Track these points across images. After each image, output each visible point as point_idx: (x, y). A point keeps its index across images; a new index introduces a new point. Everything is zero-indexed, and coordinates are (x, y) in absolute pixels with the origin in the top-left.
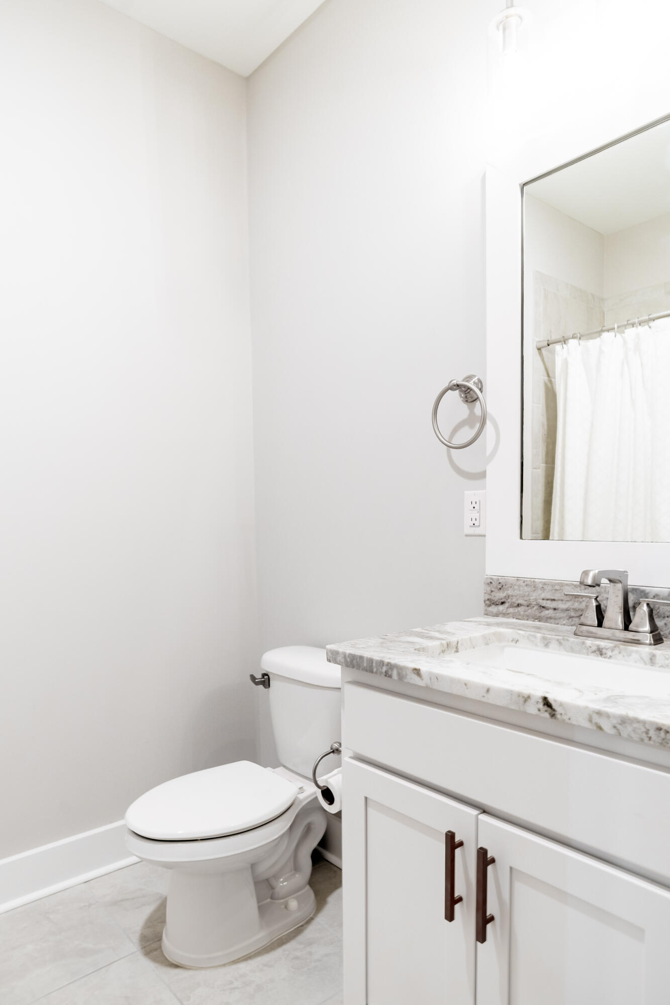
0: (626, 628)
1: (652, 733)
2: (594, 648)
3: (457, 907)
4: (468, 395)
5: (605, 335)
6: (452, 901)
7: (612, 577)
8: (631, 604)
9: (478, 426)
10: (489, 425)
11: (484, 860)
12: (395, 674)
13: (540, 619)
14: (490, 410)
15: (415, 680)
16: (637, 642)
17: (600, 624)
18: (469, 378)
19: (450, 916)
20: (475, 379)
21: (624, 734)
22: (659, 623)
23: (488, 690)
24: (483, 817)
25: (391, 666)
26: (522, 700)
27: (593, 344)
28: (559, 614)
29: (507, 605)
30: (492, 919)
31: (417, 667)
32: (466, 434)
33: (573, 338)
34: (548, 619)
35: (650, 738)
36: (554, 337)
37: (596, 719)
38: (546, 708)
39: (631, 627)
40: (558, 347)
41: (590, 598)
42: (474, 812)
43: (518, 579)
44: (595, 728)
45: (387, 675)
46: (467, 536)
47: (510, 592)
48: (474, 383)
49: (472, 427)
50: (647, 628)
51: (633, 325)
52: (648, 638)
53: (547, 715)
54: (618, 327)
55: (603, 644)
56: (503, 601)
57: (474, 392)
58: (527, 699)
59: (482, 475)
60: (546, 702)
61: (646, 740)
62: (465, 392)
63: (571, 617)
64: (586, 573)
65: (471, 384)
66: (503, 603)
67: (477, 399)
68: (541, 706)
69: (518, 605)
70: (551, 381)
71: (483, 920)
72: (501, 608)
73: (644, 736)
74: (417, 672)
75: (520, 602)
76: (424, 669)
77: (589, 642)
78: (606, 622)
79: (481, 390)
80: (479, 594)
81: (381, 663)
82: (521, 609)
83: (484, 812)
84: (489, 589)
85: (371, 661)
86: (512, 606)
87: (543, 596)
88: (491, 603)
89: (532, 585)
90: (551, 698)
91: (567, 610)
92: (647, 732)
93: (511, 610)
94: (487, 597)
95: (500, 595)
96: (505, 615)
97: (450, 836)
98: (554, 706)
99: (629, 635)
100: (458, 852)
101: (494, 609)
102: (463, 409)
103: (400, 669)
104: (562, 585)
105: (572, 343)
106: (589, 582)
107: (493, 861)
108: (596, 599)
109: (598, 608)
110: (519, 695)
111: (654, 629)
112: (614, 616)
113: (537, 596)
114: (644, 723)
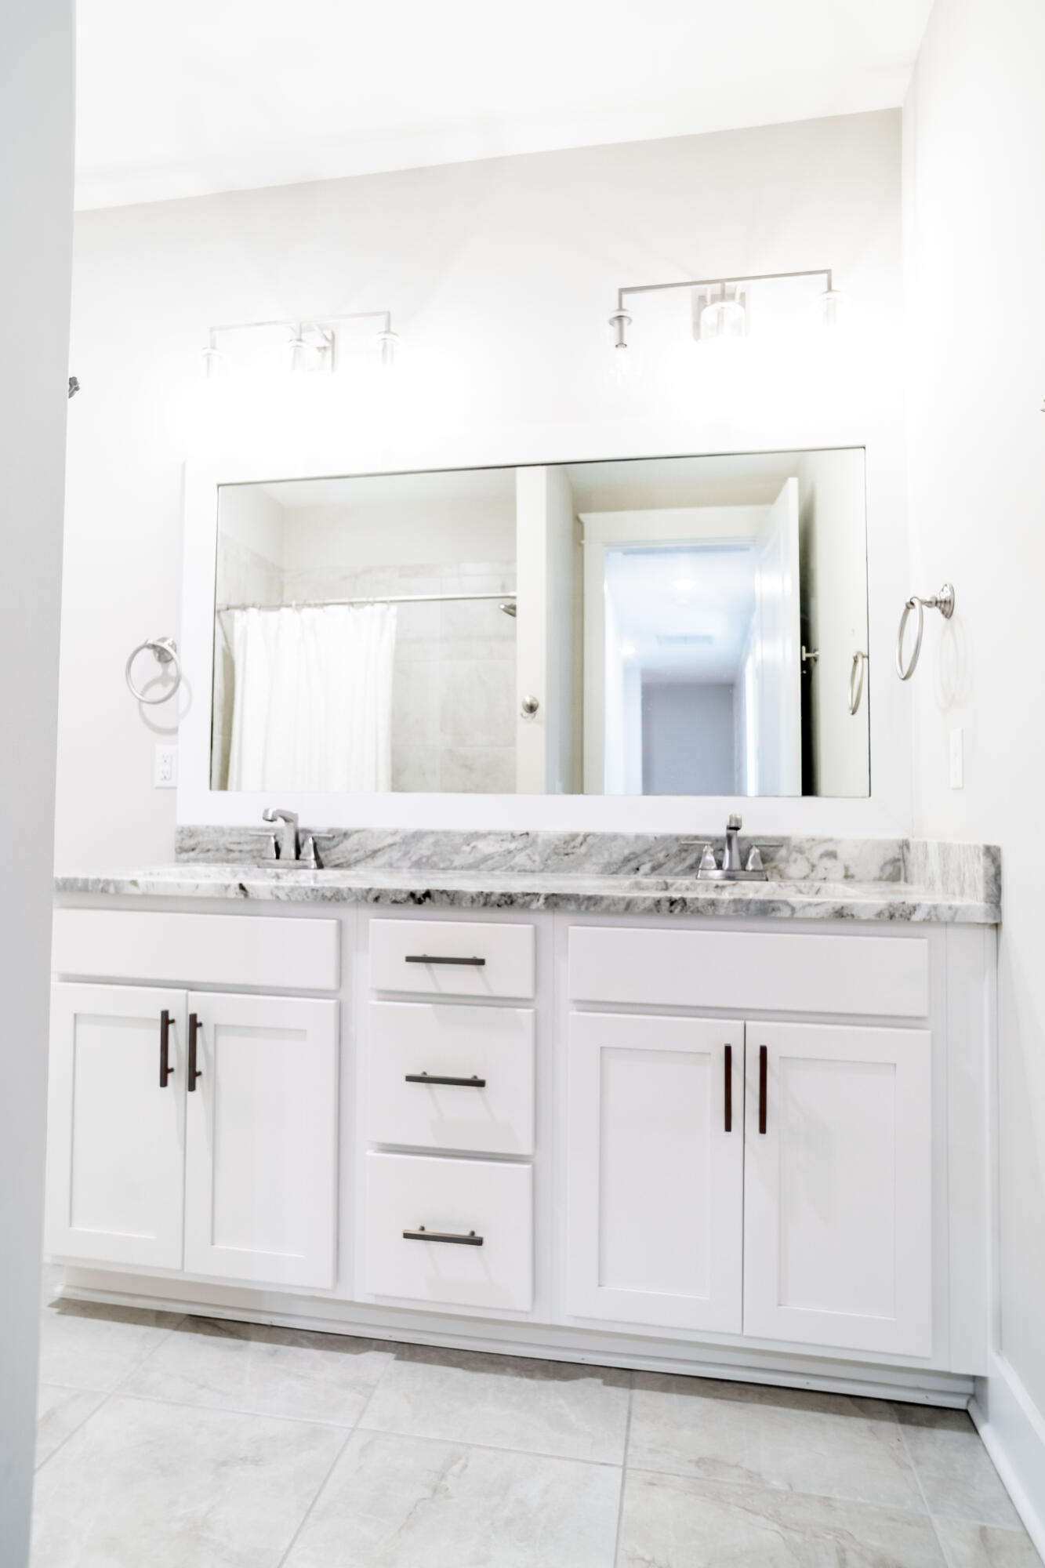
0: (297, 858)
1: (310, 894)
2: (273, 874)
3: (170, 1076)
4: (163, 656)
5: (283, 610)
6: (165, 1071)
7: (286, 816)
8: (301, 841)
9: (171, 686)
10: (182, 685)
11: (194, 1024)
12: (112, 890)
13: (227, 861)
14: (184, 672)
15: (133, 890)
16: (305, 867)
17: (278, 857)
18: (163, 640)
19: (164, 1083)
20: (169, 641)
21: (293, 898)
22: (322, 855)
23: (197, 887)
24: (192, 994)
25: (107, 882)
26: (224, 888)
27: (272, 615)
28: (244, 855)
29: (197, 851)
30: (199, 1074)
31: (134, 878)
32: (159, 692)
33: (253, 606)
34: (233, 861)
35: (308, 897)
36: (233, 603)
37: (276, 892)
38: (242, 891)
39: (301, 856)
40: (237, 613)
41: (270, 836)
42: (185, 991)
43: (208, 827)
44: (274, 898)
45: (104, 891)
46: (157, 788)
47: (200, 839)
48: (169, 645)
49: (165, 685)
50: (313, 856)
51: (309, 606)
52: (313, 864)
53: (242, 896)
54: (297, 605)
55: (279, 871)
56: (193, 847)
57: (169, 653)
58: (227, 887)
59: (174, 731)
60: (242, 887)
61: (306, 899)
62: (159, 653)
63: (254, 857)
64: (266, 811)
65: (165, 645)
66: (193, 850)
67: (172, 659)
68: (238, 890)
69: (208, 850)
70: (229, 648)
71: (193, 1075)
72: (192, 854)
73: (305, 897)
74: (134, 883)
75: (210, 847)
76: (140, 880)
77: (269, 870)
78: (282, 855)
79: (175, 651)
80: (170, 842)
81: (98, 881)
82: (210, 854)
83: (192, 990)
84: (179, 837)
85: (86, 881)
86: (202, 851)
87: (231, 840)
88: (182, 850)
89: (221, 831)
90: (245, 884)
91: (251, 851)
92: (306, 893)
93: (201, 856)
94: (178, 845)
95: (191, 843)
96: (196, 860)
97: (165, 1014)
98: (247, 888)
99: (299, 863)
100: (171, 1027)
101: (185, 856)
102: (157, 668)
103: (118, 885)
104: (246, 829)
105: (252, 611)
106: (270, 817)
107: (200, 1025)
108: (275, 837)
109: (276, 844)
110: (222, 885)
111: (317, 858)
112: (288, 850)
113: (224, 841)
114: (304, 888)
